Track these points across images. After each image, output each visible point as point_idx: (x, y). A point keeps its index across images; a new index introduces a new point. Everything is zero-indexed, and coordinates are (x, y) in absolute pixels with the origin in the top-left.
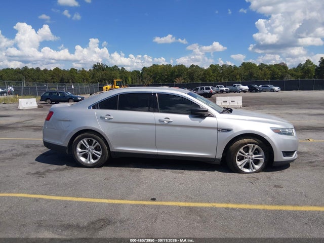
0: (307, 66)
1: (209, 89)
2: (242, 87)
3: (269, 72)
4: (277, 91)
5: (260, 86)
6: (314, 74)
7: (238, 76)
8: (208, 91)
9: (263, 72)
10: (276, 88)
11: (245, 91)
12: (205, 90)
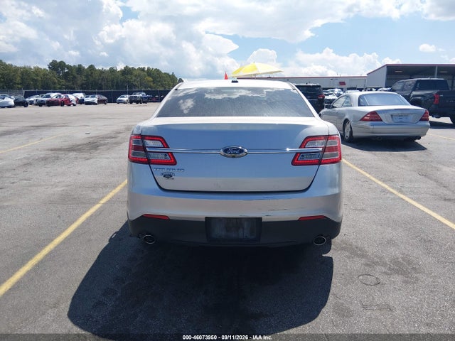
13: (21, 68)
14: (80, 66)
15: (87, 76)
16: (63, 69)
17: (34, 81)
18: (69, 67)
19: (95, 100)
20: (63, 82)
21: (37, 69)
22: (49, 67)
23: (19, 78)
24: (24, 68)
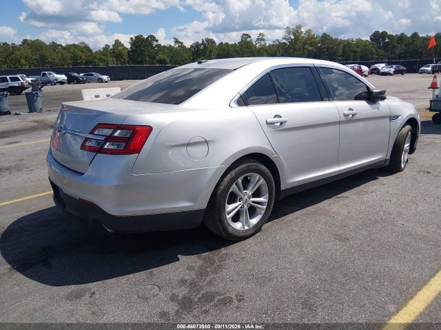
0: (117, 49)
1: (17, 79)
2: (57, 76)
3: (69, 55)
4: (106, 82)
5: (81, 75)
6: (127, 59)
7: (23, 61)
8: (16, 84)
9: (60, 55)
10: (105, 77)
11: (62, 83)
12: (10, 82)
13: (344, 41)
14: (402, 34)
15: (407, 45)
16: (384, 39)
17: (355, 52)
18: (391, 37)
19: (392, 70)
20: (382, 52)
21: (359, 41)
22: (371, 39)
23: (341, 51)
24: (348, 40)
